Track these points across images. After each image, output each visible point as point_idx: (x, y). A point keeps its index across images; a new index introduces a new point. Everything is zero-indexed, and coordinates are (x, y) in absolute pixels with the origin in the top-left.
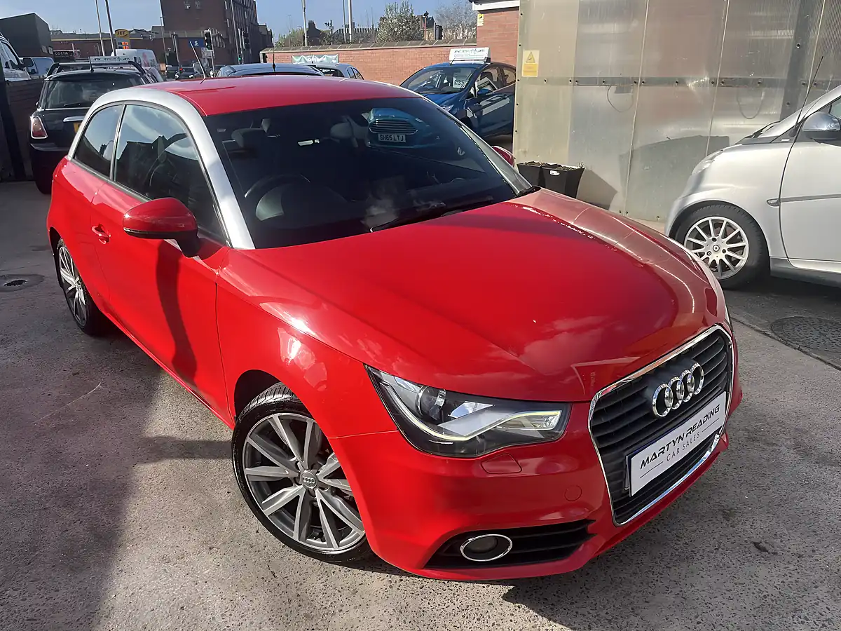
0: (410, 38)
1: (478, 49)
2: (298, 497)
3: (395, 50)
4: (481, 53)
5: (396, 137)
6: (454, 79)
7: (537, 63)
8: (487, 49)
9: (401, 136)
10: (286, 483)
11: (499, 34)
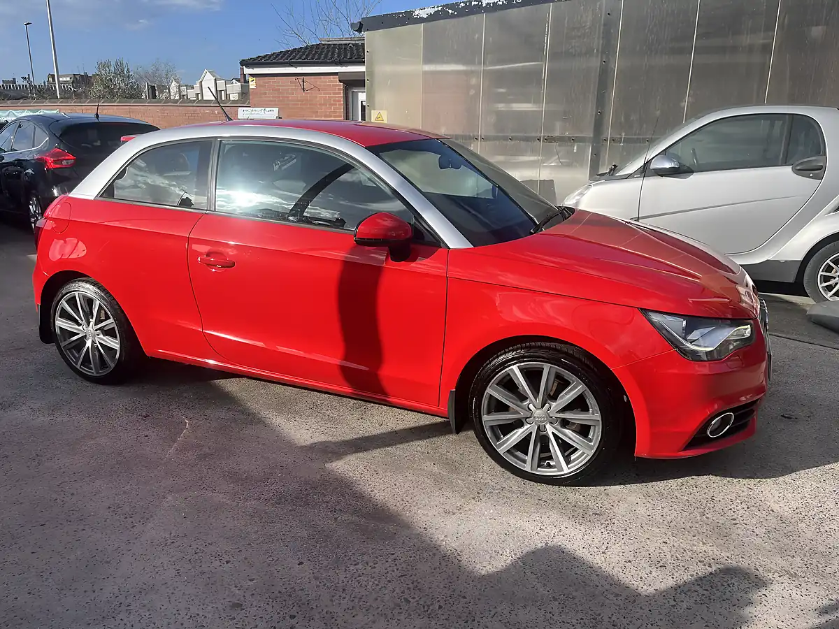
0: (131, 97)
1: (268, 109)
2: (531, 433)
4: (271, 113)
8: (276, 110)
10: (519, 424)
11: (273, 97)
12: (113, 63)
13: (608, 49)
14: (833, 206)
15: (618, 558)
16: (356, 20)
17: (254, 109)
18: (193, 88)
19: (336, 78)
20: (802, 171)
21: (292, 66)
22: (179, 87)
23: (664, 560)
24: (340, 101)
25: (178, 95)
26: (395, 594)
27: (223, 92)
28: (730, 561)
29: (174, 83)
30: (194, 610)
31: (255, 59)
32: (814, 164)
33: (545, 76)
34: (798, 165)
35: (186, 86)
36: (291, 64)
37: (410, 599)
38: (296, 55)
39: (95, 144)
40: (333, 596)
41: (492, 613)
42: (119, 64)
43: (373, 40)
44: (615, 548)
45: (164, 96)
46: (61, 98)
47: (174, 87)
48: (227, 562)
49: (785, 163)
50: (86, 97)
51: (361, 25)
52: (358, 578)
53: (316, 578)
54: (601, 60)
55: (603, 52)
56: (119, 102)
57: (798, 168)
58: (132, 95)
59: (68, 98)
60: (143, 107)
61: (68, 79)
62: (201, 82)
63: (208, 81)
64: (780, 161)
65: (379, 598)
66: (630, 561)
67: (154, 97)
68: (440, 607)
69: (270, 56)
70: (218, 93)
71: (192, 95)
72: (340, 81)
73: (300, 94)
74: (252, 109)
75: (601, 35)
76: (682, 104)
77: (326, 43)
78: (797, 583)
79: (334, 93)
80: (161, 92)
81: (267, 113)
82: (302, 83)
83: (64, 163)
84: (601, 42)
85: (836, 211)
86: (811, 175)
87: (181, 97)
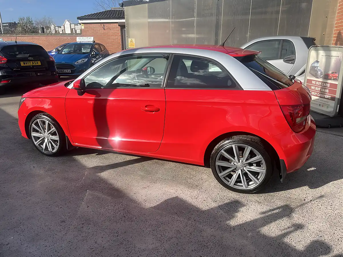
0: (33, 32)
1: (89, 37)
3: (33, 37)
4: (90, 39)
5: (66, 71)
6: (82, 49)
7: (134, 43)
8: (92, 38)
9: (68, 70)
11: (92, 32)
12: (25, 18)
13: (218, 14)
14: (298, 74)
15: (201, 200)
16: (121, 2)
17: (83, 37)
18: (61, 27)
19: (117, 25)
20: (287, 61)
21: (99, 19)
22: (55, 27)
23: (217, 199)
24: (119, 34)
25: (54, 30)
26: (121, 215)
27: (74, 29)
28: (239, 199)
29: (53, 25)
30: (47, 224)
31: (83, 17)
32: (292, 58)
33: (195, 24)
34: (285, 59)
35: (58, 26)
36: (98, 19)
37: (126, 216)
38: (101, 15)
39: (16, 53)
40: (98, 217)
41: (154, 219)
42: (28, 19)
43: (127, 10)
44: (201, 197)
45: (48, 31)
46: (3, 34)
47: (52, 27)
48: (61, 208)
49: (281, 58)
50: (15, 33)
51: (123, 4)
52: (108, 211)
53: (93, 211)
54: (216, 19)
55: (217, 15)
56: (28, 35)
57: (285, 60)
58: (34, 31)
59: (6, 34)
60: (38, 37)
61: (7, 24)
62: (64, 25)
63: (67, 24)
64: (279, 57)
65: (115, 217)
66: (205, 201)
67: (43, 32)
68: (136, 218)
69: (89, 15)
70: (72, 29)
71: (60, 31)
72: (119, 26)
73: (102, 31)
74: (82, 37)
75: (216, 9)
76: (247, 36)
77: (114, 9)
78: (260, 205)
79: (117, 31)
80: (47, 29)
81: (89, 39)
82: (103, 27)
83: (3, 61)
84: (216, 11)
85: (300, 75)
86: (290, 62)
87: (56, 31)
